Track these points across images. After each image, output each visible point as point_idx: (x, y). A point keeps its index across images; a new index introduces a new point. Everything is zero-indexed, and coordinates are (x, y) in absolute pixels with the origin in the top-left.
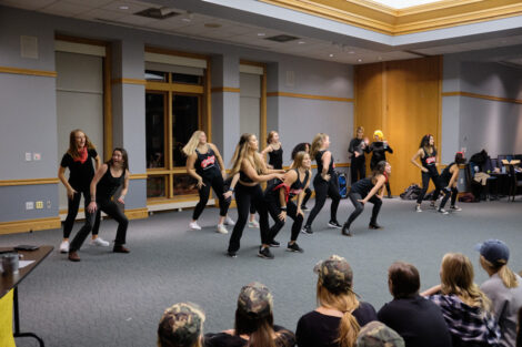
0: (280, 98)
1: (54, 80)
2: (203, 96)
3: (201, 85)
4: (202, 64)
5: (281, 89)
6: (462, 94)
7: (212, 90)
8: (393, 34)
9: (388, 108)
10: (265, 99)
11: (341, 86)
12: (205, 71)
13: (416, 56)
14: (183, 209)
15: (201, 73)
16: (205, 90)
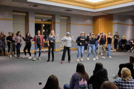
0: (71, 25)
1: (12, 21)
2: (51, 24)
3: (51, 22)
4: (51, 17)
5: (71, 23)
6: (118, 24)
7: (54, 23)
8: (95, 9)
9: (100, 27)
10: (68, 25)
11: (89, 22)
12: (52, 18)
13: (106, 14)
14: (45, 51)
15: (51, 19)
16: (52, 23)
